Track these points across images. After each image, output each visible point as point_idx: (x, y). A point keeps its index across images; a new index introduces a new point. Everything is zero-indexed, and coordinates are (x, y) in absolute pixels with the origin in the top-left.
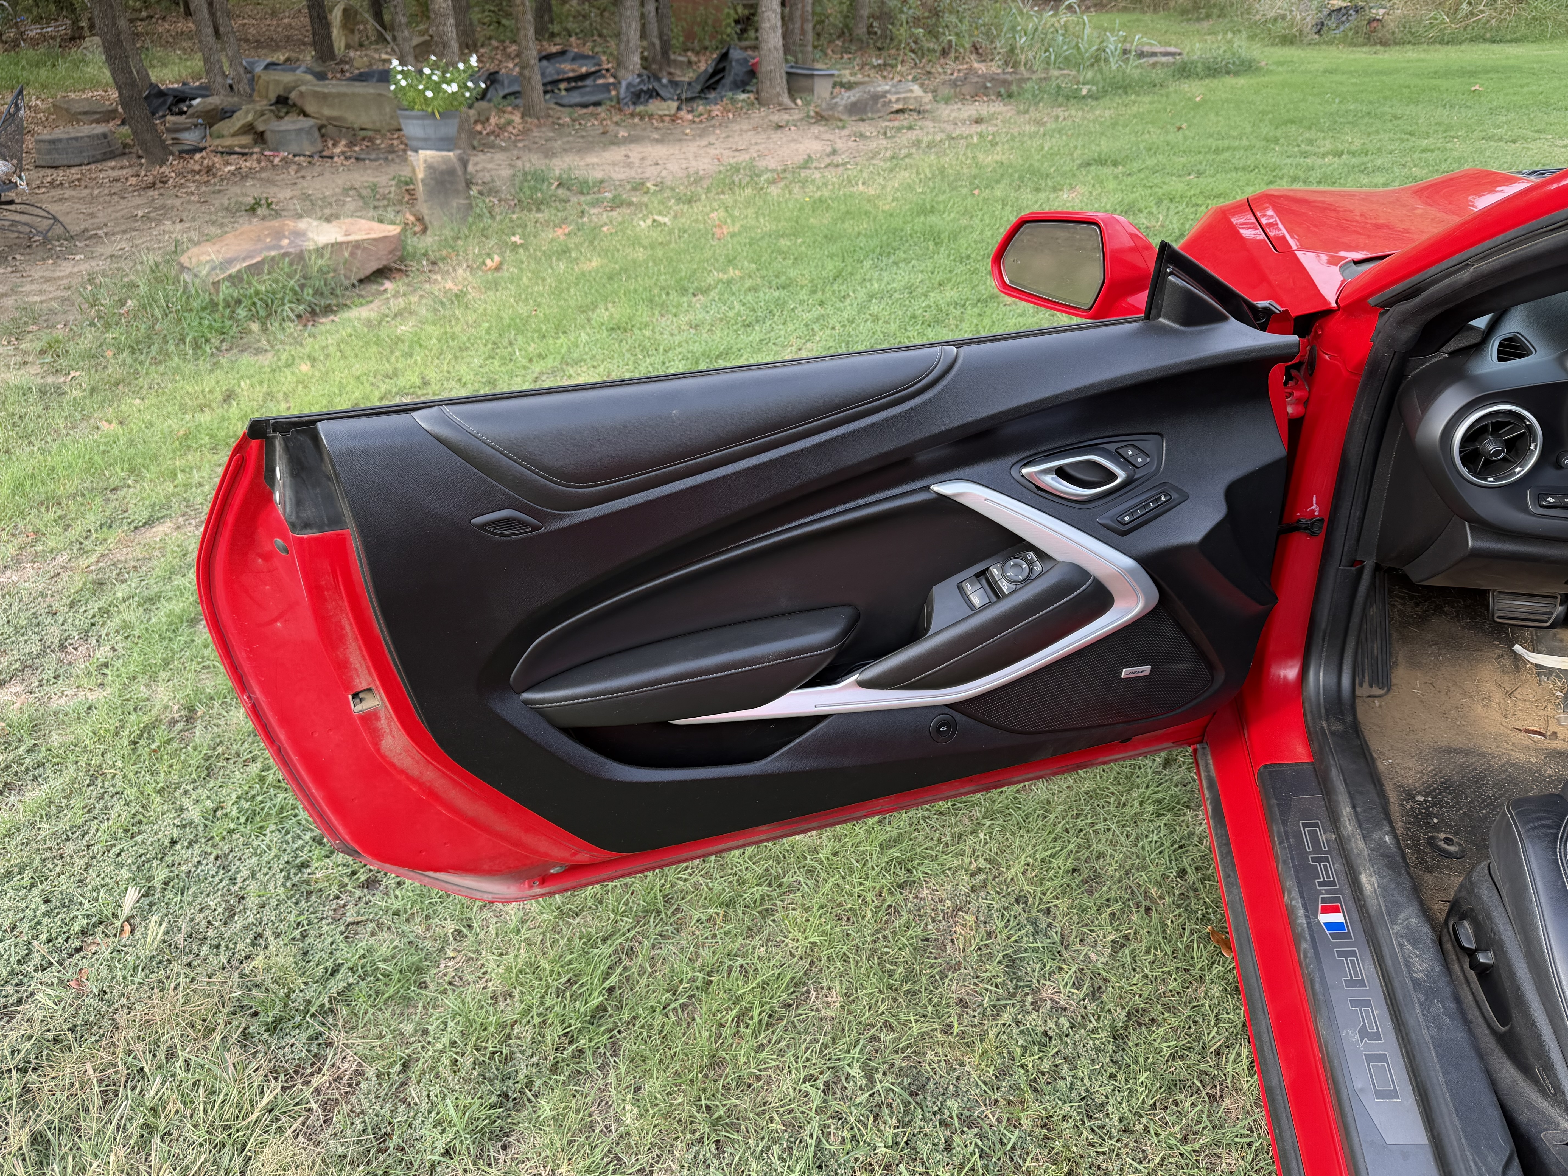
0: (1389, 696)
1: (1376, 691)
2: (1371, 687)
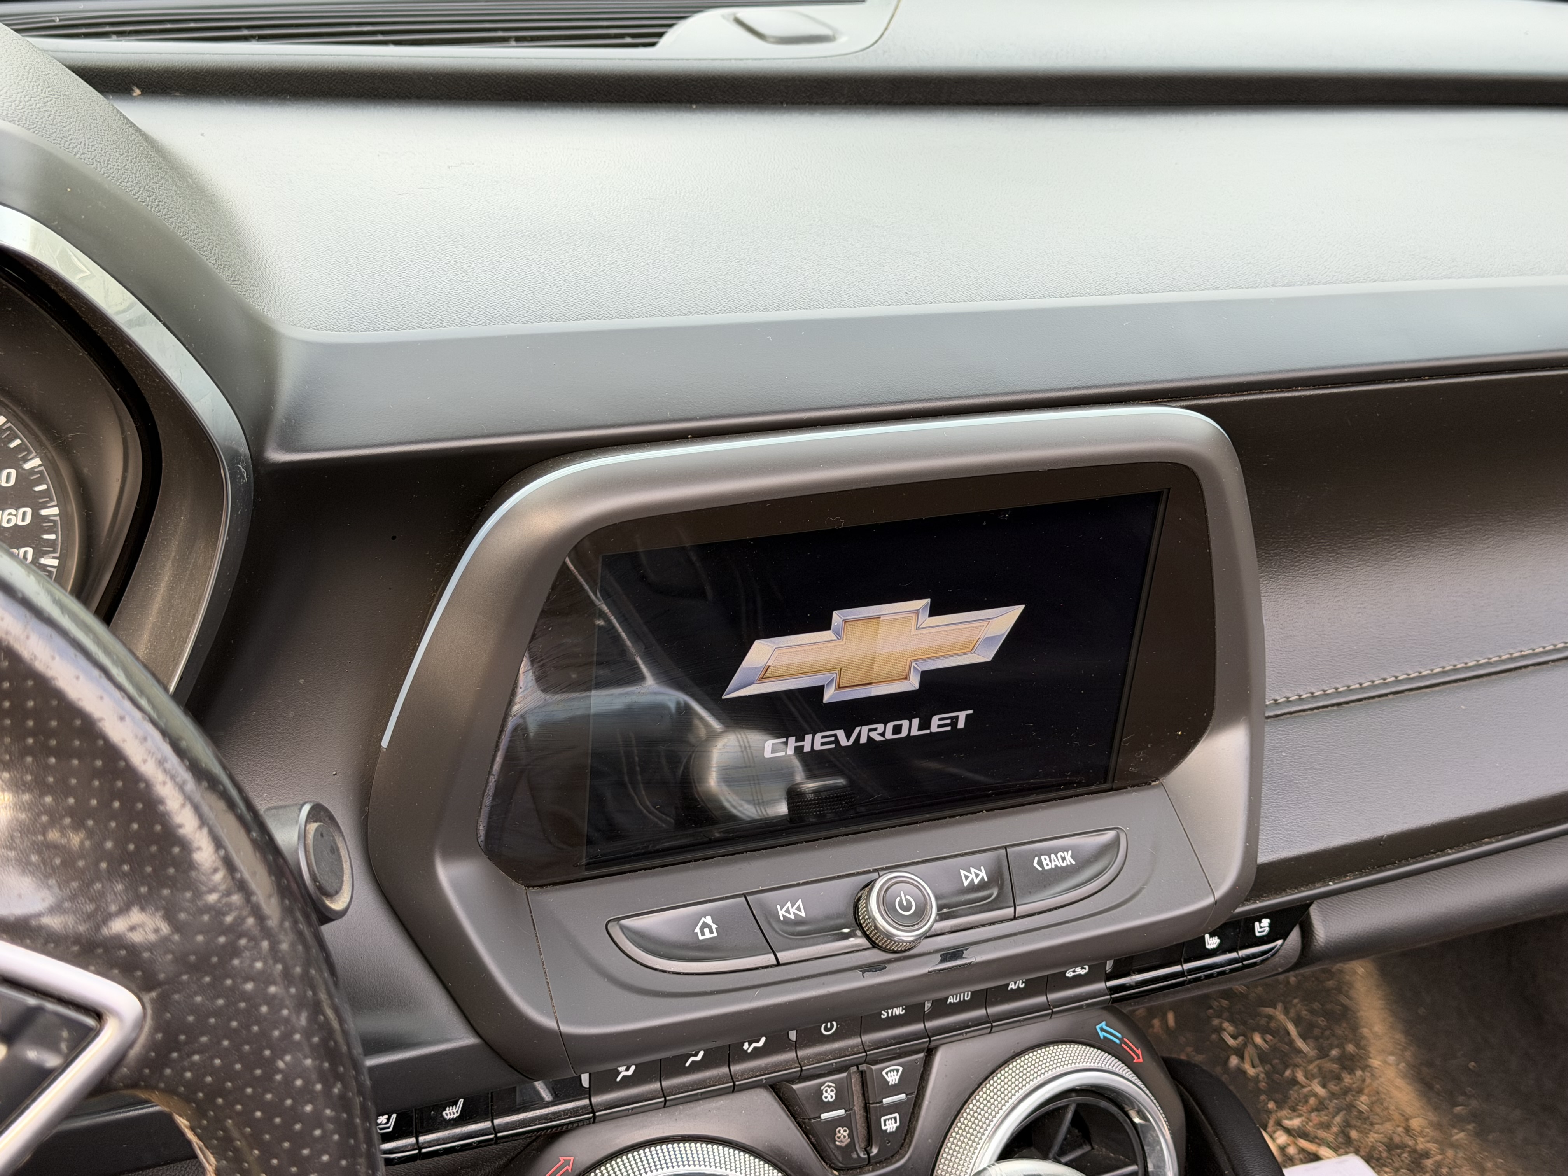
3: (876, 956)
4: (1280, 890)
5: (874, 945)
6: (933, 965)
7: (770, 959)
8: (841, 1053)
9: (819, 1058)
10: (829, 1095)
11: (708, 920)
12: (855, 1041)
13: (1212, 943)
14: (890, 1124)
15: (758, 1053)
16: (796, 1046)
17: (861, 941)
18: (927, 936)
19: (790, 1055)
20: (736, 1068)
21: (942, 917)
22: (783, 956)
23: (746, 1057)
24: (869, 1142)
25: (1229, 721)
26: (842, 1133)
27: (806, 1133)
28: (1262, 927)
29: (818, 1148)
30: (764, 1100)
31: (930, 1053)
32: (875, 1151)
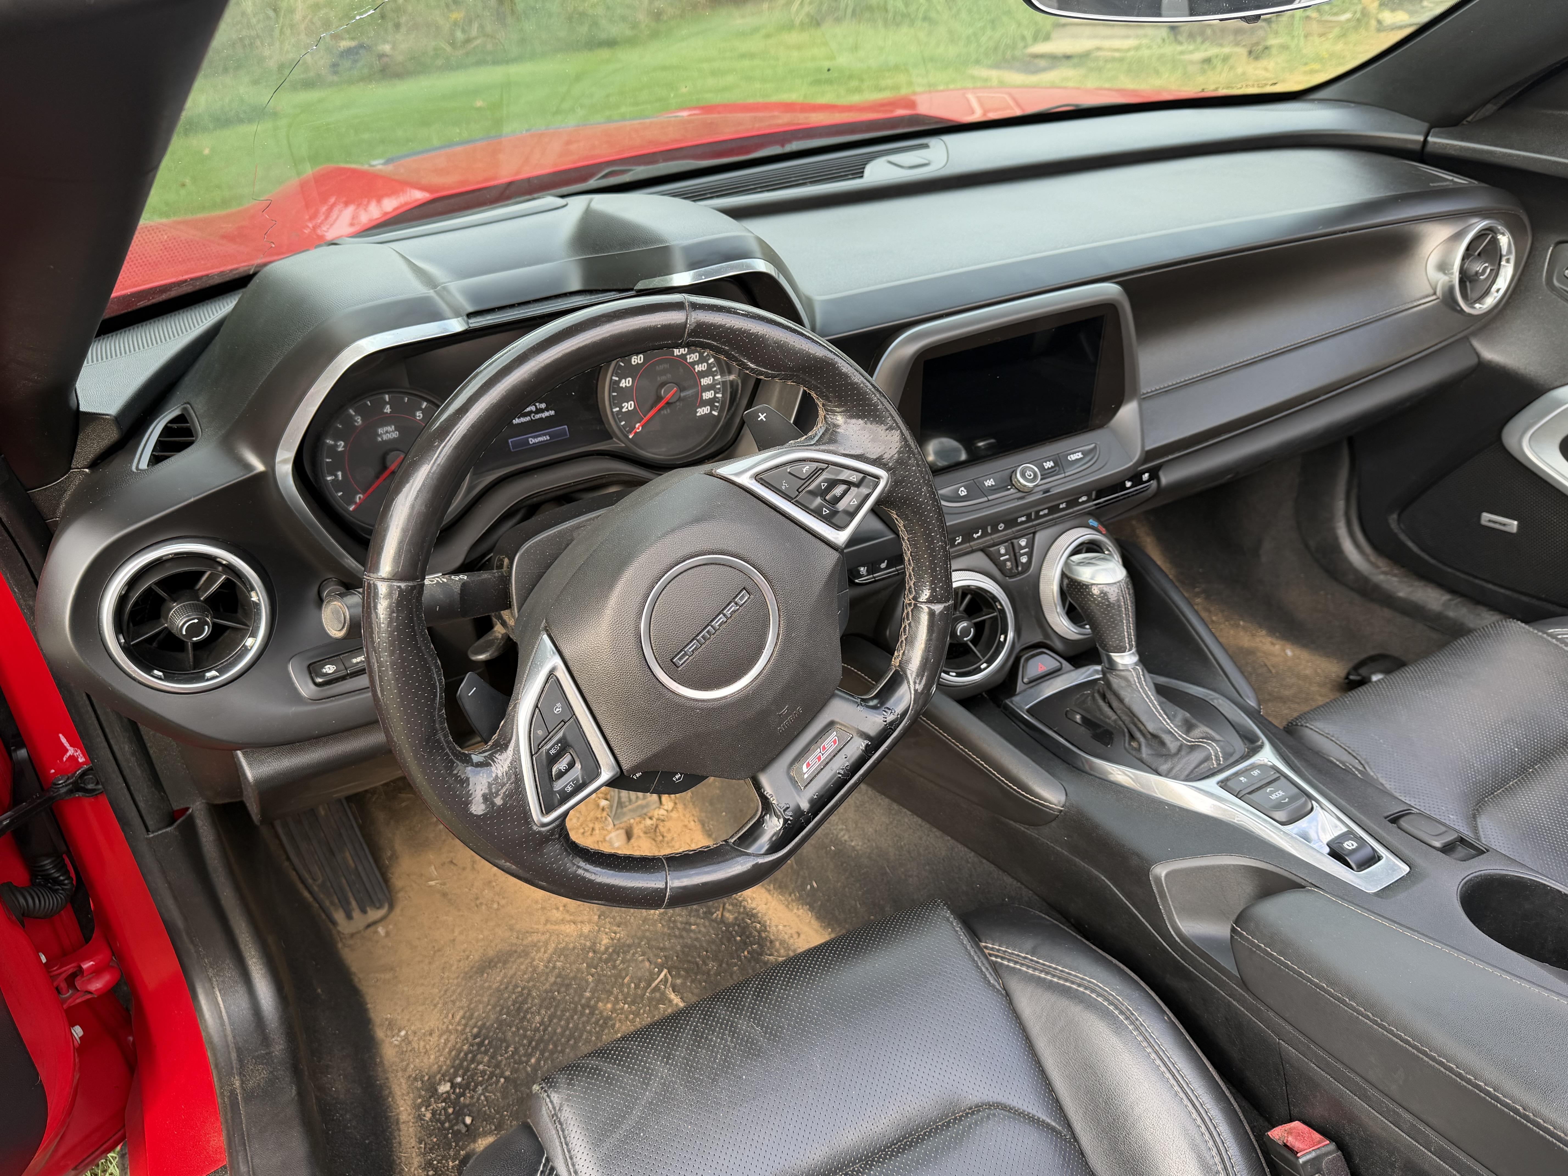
0: (397, 910)
1: (374, 914)
2: (364, 911)
3: (1020, 495)
4: (1152, 460)
5: (1020, 491)
6: (1040, 496)
7: (985, 499)
8: (1006, 535)
9: (999, 537)
10: (1003, 551)
11: (963, 489)
12: (1010, 531)
13: (1128, 484)
14: (1024, 559)
15: (979, 538)
16: (991, 534)
17: (1016, 491)
18: (1037, 486)
19: (989, 538)
20: (972, 544)
21: (1042, 479)
22: (990, 498)
23: (975, 539)
24: (1017, 567)
25: (1130, 399)
26: (1009, 564)
27: (996, 565)
28: (1146, 476)
29: (1000, 570)
30: (980, 555)
31: (1034, 533)
32: (1020, 569)
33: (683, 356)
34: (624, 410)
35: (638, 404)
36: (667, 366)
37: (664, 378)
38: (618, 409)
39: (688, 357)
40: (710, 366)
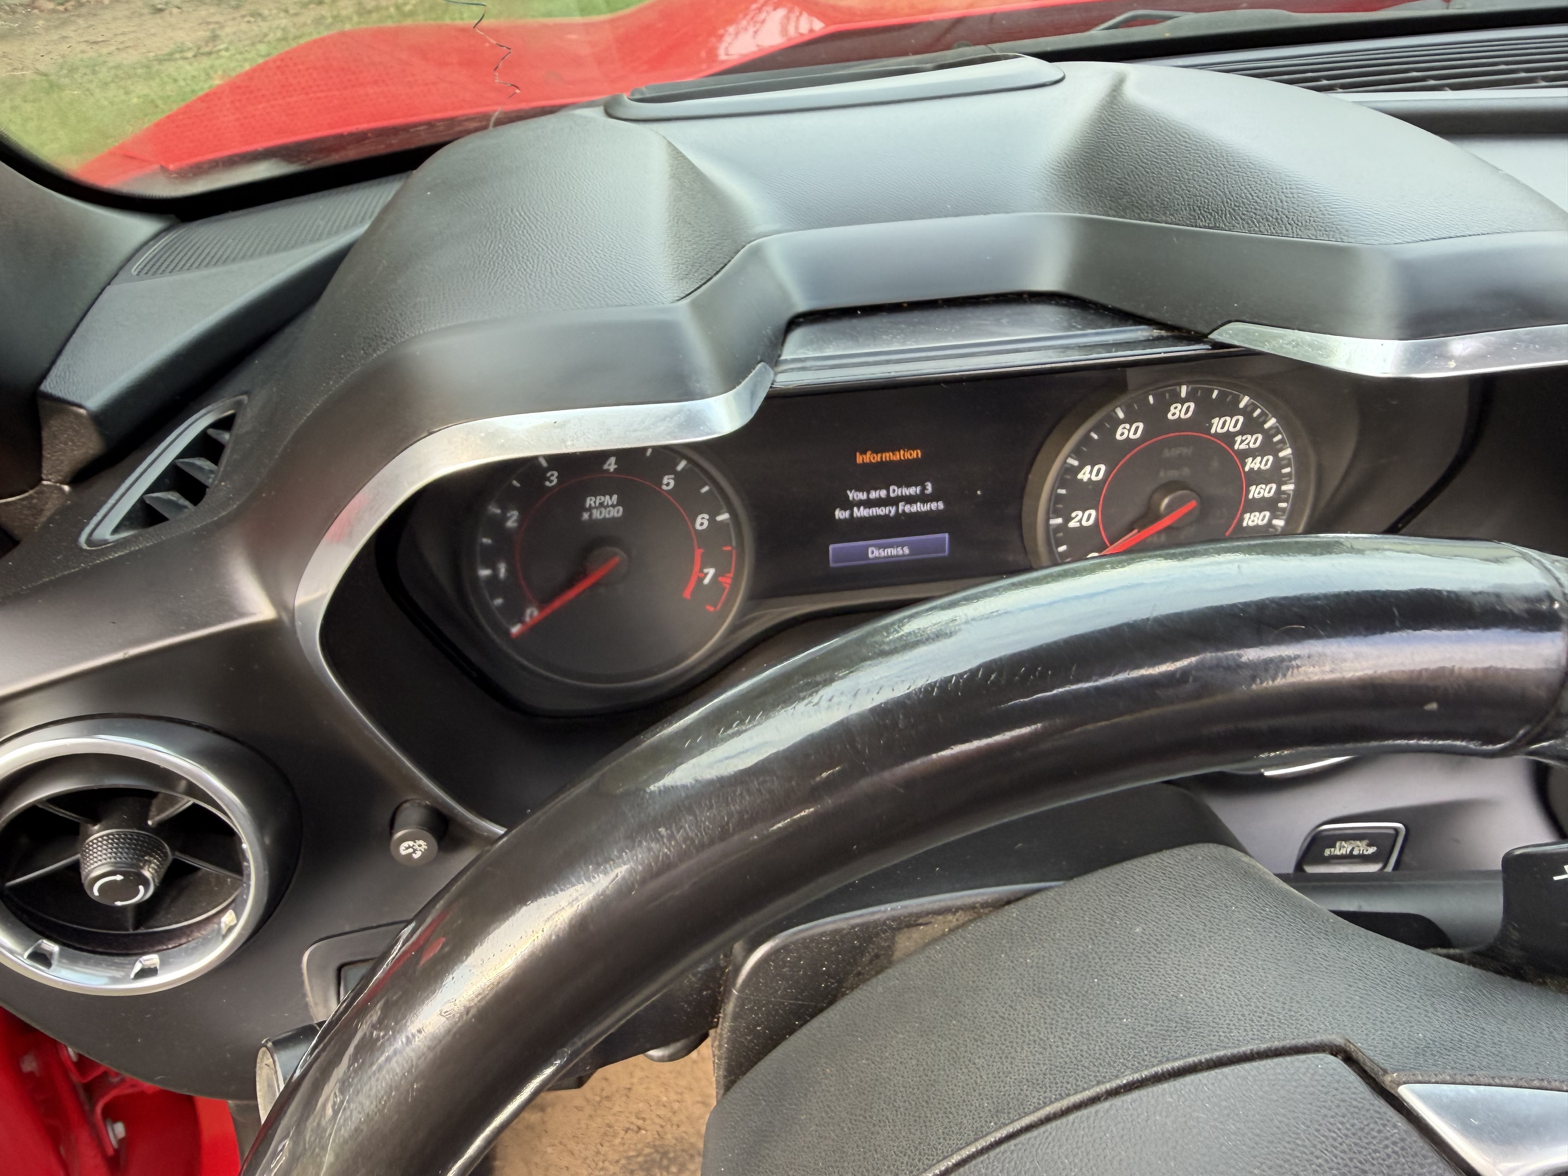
33: (1229, 438)
34: (1072, 524)
35: (1105, 518)
36: (1186, 451)
37: (1173, 474)
38: (1059, 521)
39: (1239, 439)
40: (1279, 464)
